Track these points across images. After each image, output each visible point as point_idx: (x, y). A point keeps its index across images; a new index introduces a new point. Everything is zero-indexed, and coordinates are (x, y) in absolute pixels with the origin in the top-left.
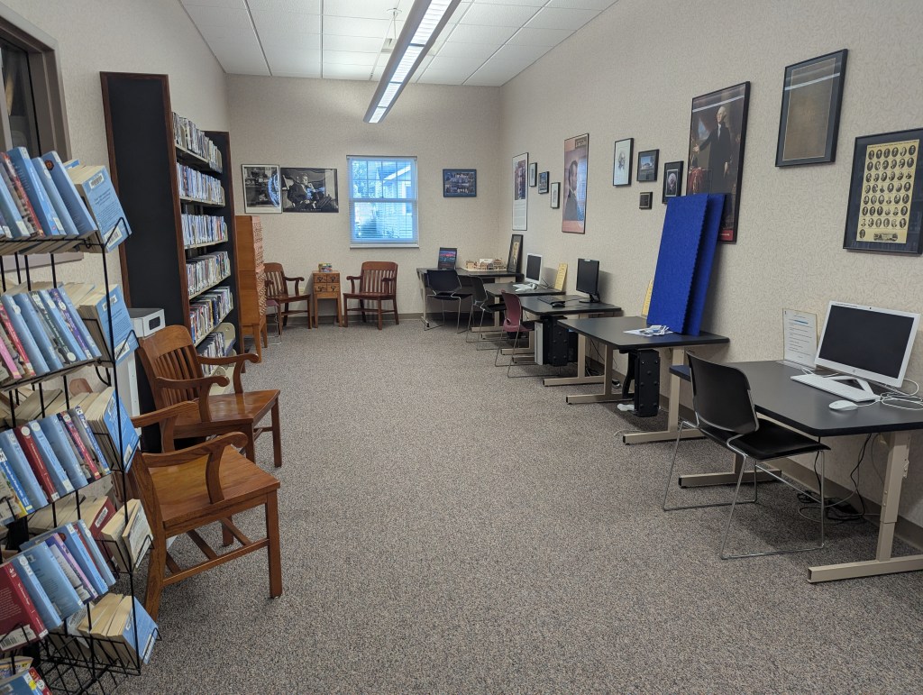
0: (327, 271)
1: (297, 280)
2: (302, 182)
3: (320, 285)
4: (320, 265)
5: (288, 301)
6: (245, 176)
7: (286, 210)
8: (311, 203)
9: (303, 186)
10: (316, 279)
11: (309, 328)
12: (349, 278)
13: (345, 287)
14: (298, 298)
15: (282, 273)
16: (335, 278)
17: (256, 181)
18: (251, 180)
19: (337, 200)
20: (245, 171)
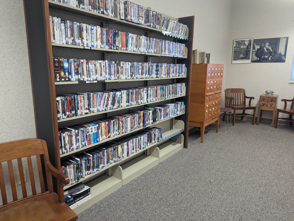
0: (270, 95)
1: (251, 98)
2: (265, 46)
3: (263, 102)
4: (266, 92)
5: (244, 109)
6: (235, 45)
7: (253, 61)
8: (268, 57)
9: (265, 48)
10: (262, 98)
11: (253, 124)
12: (282, 100)
13: (280, 105)
14: (250, 108)
15: (244, 94)
16: (274, 100)
17: (240, 48)
18: (237, 47)
19: (285, 55)
20: (235, 43)
